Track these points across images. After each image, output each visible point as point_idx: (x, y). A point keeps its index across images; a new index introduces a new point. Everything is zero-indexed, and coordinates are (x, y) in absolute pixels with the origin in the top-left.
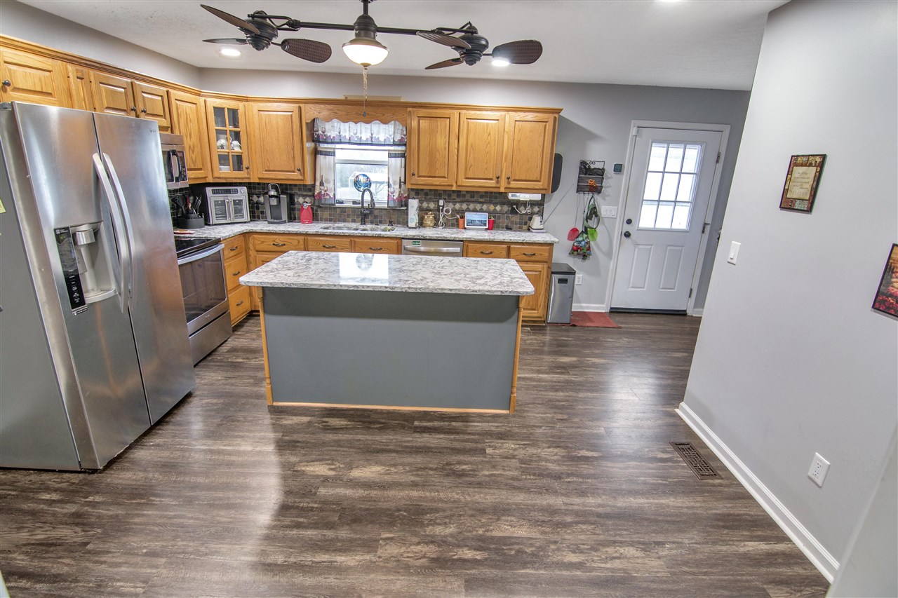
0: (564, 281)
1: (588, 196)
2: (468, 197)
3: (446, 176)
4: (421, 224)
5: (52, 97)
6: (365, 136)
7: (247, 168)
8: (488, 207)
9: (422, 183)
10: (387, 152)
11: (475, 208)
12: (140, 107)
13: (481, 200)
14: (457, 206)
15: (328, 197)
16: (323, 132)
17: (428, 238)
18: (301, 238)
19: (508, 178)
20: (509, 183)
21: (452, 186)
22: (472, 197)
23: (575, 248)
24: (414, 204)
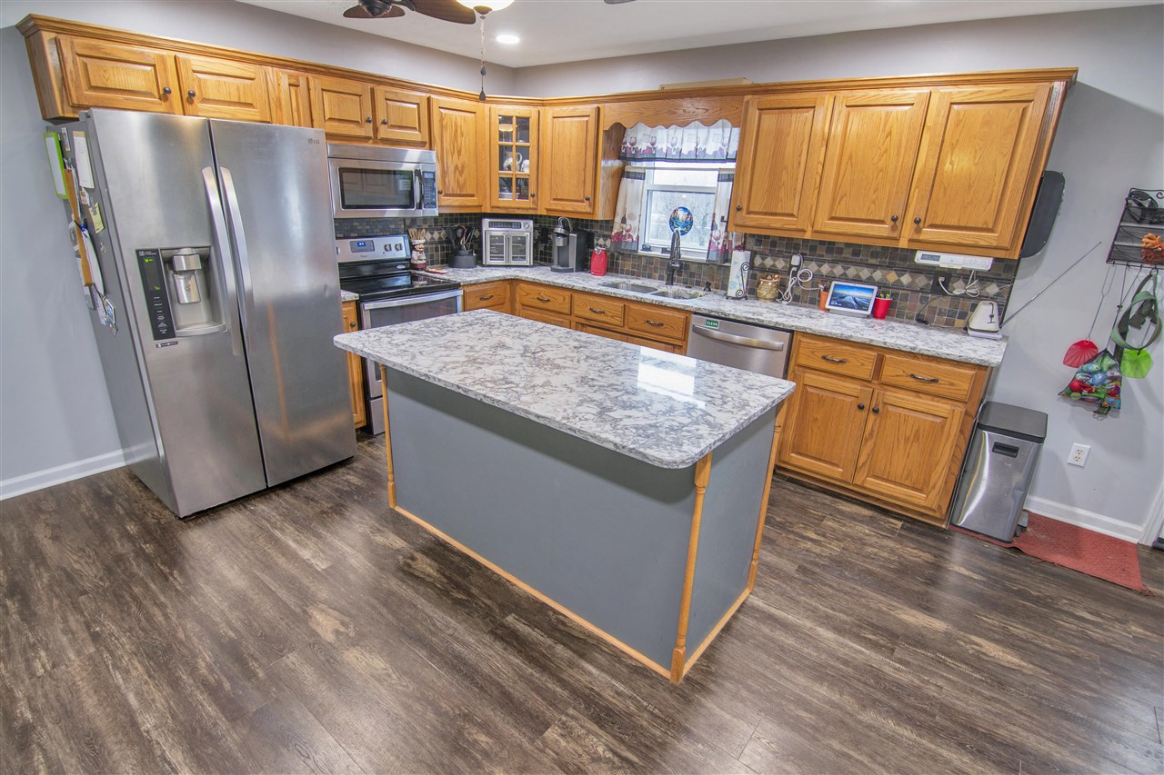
0: (1011, 451)
1: (1137, 274)
2: (847, 254)
3: (795, 213)
4: (752, 292)
5: (254, 107)
6: (687, 148)
7: (533, 196)
8: (884, 276)
9: (753, 224)
10: (717, 173)
11: (858, 275)
12: (381, 116)
13: (873, 261)
14: (825, 269)
15: (630, 240)
16: (632, 144)
17: (731, 317)
18: (569, 293)
19: (917, 222)
20: (918, 231)
21: (804, 231)
22: (856, 253)
23: (1076, 384)
24: (739, 258)
